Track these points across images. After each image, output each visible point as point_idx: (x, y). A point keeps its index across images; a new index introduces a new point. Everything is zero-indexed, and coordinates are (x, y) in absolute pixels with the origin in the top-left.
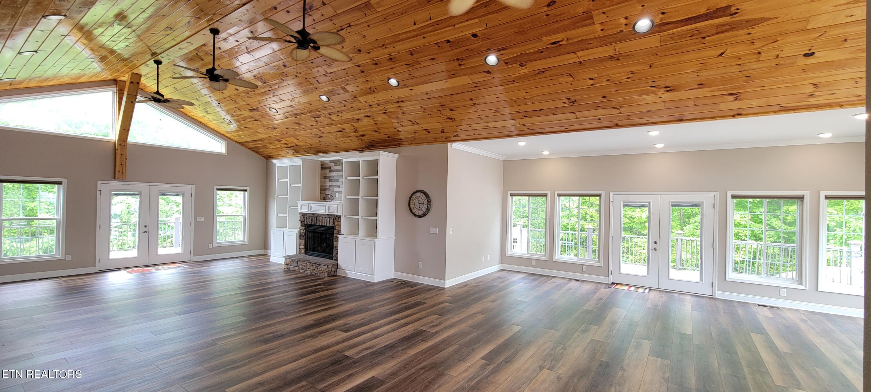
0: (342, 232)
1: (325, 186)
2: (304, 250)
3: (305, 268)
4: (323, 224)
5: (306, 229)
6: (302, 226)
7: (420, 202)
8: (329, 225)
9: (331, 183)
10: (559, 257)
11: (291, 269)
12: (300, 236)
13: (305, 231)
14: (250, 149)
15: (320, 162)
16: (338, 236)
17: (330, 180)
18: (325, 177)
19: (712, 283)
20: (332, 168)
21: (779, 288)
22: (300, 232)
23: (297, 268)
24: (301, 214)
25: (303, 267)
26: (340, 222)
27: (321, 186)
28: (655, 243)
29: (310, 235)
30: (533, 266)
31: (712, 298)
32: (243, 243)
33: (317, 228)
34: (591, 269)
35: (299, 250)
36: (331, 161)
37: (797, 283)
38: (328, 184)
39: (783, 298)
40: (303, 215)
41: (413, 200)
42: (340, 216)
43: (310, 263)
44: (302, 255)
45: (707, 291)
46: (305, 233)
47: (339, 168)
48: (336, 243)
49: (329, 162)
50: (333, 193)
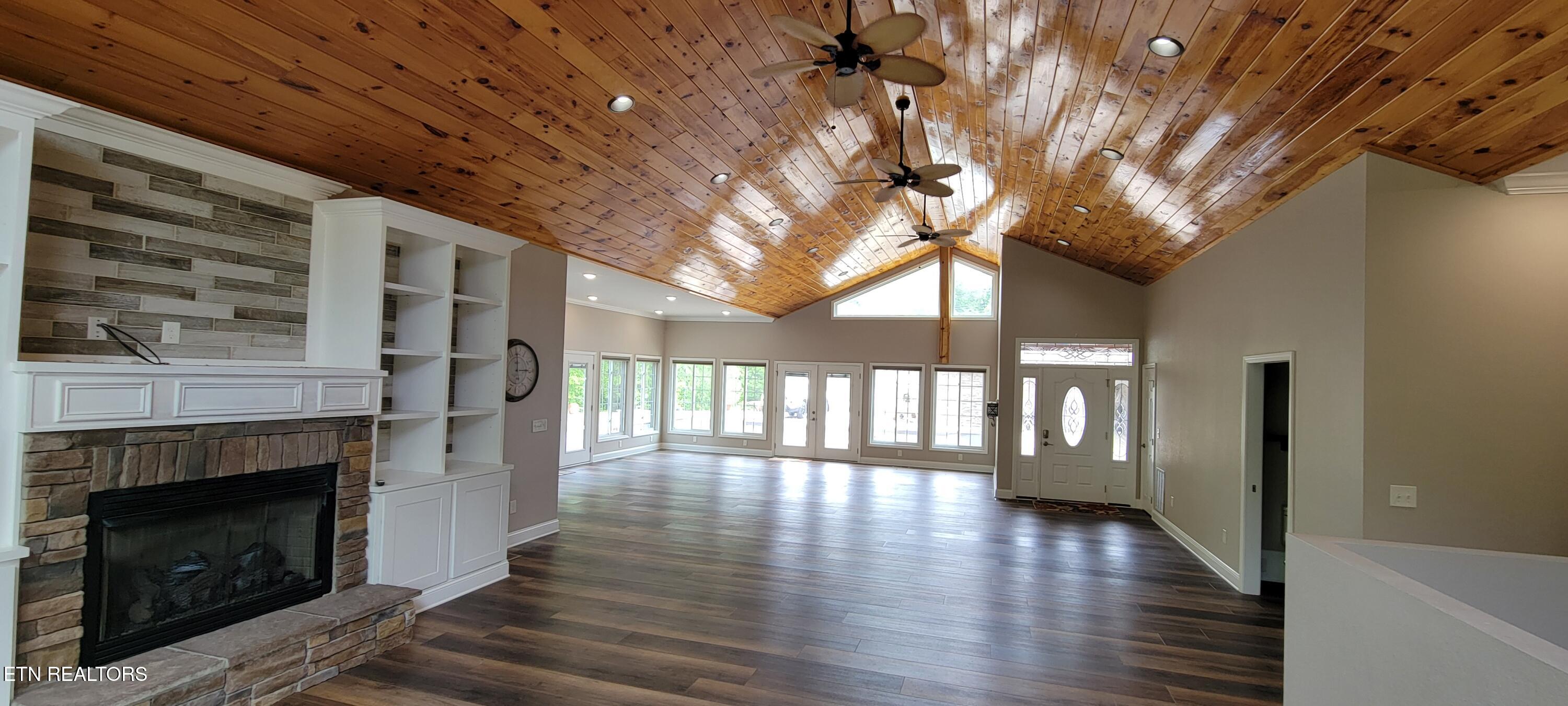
0: (377, 476)
2: (78, 644)
6: (56, 512)
7: (519, 367)
9: (107, 268)
12: (26, 579)
16: (370, 490)
17: (95, 252)
20: (122, 195)
22: (33, 553)
26: (370, 439)
36: (113, 157)
40: (75, 446)
42: (372, 418)
47: (193, 209)
48: (352, 522)
49: (97, 155)
50: (131, 318)
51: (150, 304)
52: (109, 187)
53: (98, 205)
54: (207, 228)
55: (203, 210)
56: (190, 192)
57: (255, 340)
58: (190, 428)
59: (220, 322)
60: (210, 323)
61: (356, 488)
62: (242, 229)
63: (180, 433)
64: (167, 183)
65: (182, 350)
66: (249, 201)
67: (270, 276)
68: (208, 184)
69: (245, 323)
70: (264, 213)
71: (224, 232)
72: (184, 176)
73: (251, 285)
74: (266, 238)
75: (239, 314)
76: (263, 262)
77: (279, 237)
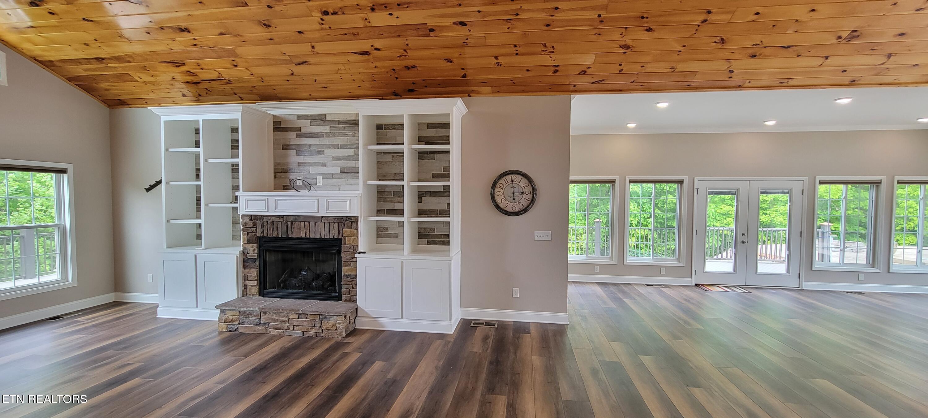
0: (361, 248)
1: (288, 163)
2: (258, 287)
3: (285, 325)
4: (312, 236)
5: (259, 247)
6: (249, 241)
7: (516, 190)
8: (325, 235)
9: (301, 159)
10: (630, 259)
11: (241, 331)
12: (244, 261)
13: (259, 251)
14: (70, 79)
15: (271, 117)
16: (356, 255)
17: (298, 154)
18: (286, 147)
19: (799, 274)
20: (303, 131)
21: (857, 273)
22: (244, 253)
23: (260, 328)
24: (247, 219)
25: (279, 324)
26: (357, 229)
27: (276, 164)
28: (743, 235)
29: (270, 258)
30: (597, 274)
31: (798, 290)
32: (64, 285)
33: (292, 244)
34: (671, 271)
35: (242, 288)
36: (300, 117)
37: (870, 266)
38: (293, 158)
39: (862, 282)
40: (251, 220)
41: (501, 187)
42: (356, 218)
43: (300, 314)
44: (254, 297)
45: (794, 283)
46: (259, 256)
47: (324, 130)
48: (348, 269)
49: (296, 118)
50: (308, 176)
51: (314, 170)
52: (299, 129)
53: (298, 136)
54: (329, 137)
55: (326, 129)
56: (322, 123)
57: (348, 181)
58: (282, 217)
59: (335, 175)
60: (332, 176)
61: (348, 253)
62: (341, 133)
63: (278, 218)
64: (315, 122)
65: (324, 187)
66: (342, 120)
67: (353, 152)
68: (328, 118)
69: (344, 175)
70: (348, 124)
71: (334, 136)
72: (320, 117)
73: (345, 157)
74: (350, 135)
75: (342, 171)
76: (349, 146)
77: (355, 133)
